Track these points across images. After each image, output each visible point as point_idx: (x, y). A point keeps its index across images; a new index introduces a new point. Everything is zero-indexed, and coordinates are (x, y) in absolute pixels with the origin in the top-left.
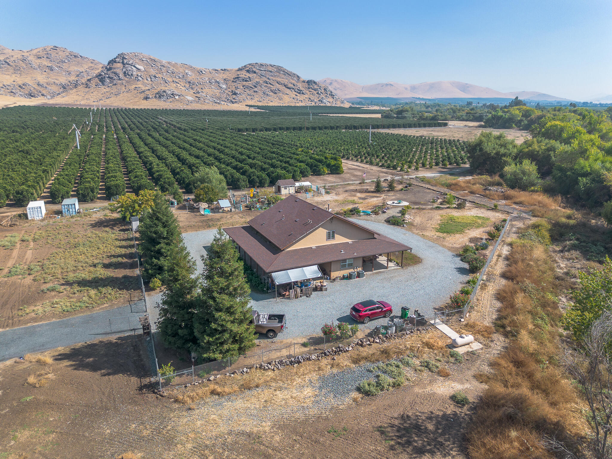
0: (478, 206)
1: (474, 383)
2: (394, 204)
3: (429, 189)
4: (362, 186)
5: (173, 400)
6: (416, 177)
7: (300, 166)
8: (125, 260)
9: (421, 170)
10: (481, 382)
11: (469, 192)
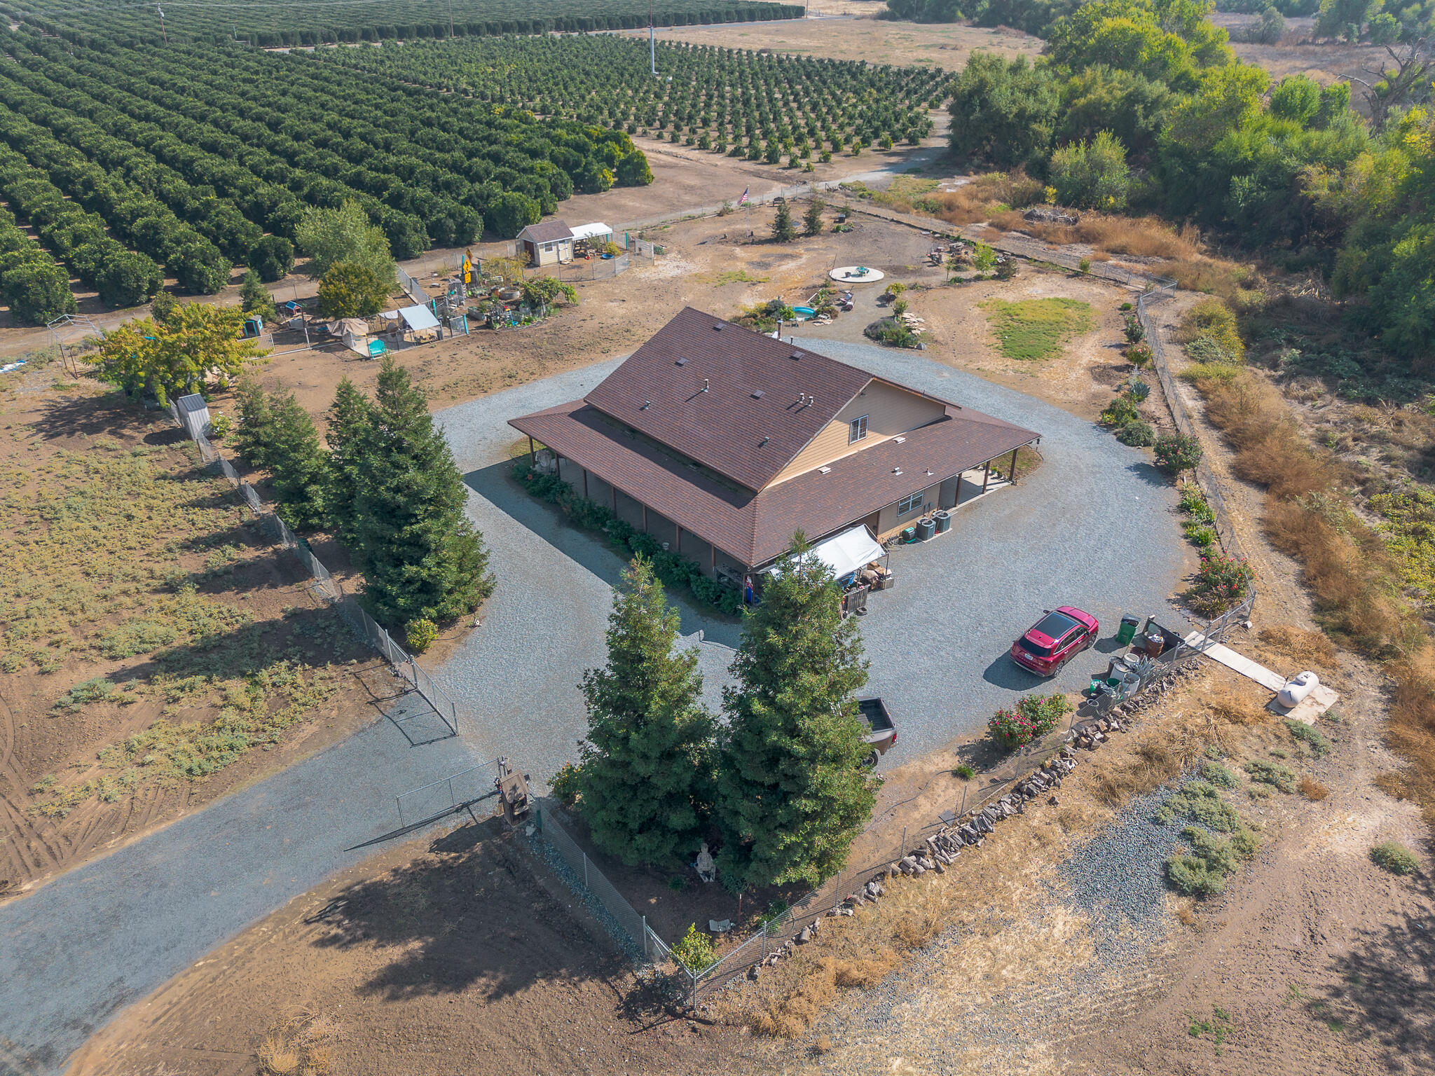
0: (1043, 268)
1: (1384, 803)
2: (850, 279)
3: (899, 222)
4: (729, 223)
5: (745, 1028)
6: (843, 186)
7: (542, 169)
8: (249, 554)
9: (836, 162)
10: (1399, 799)
11: (990, 225)
